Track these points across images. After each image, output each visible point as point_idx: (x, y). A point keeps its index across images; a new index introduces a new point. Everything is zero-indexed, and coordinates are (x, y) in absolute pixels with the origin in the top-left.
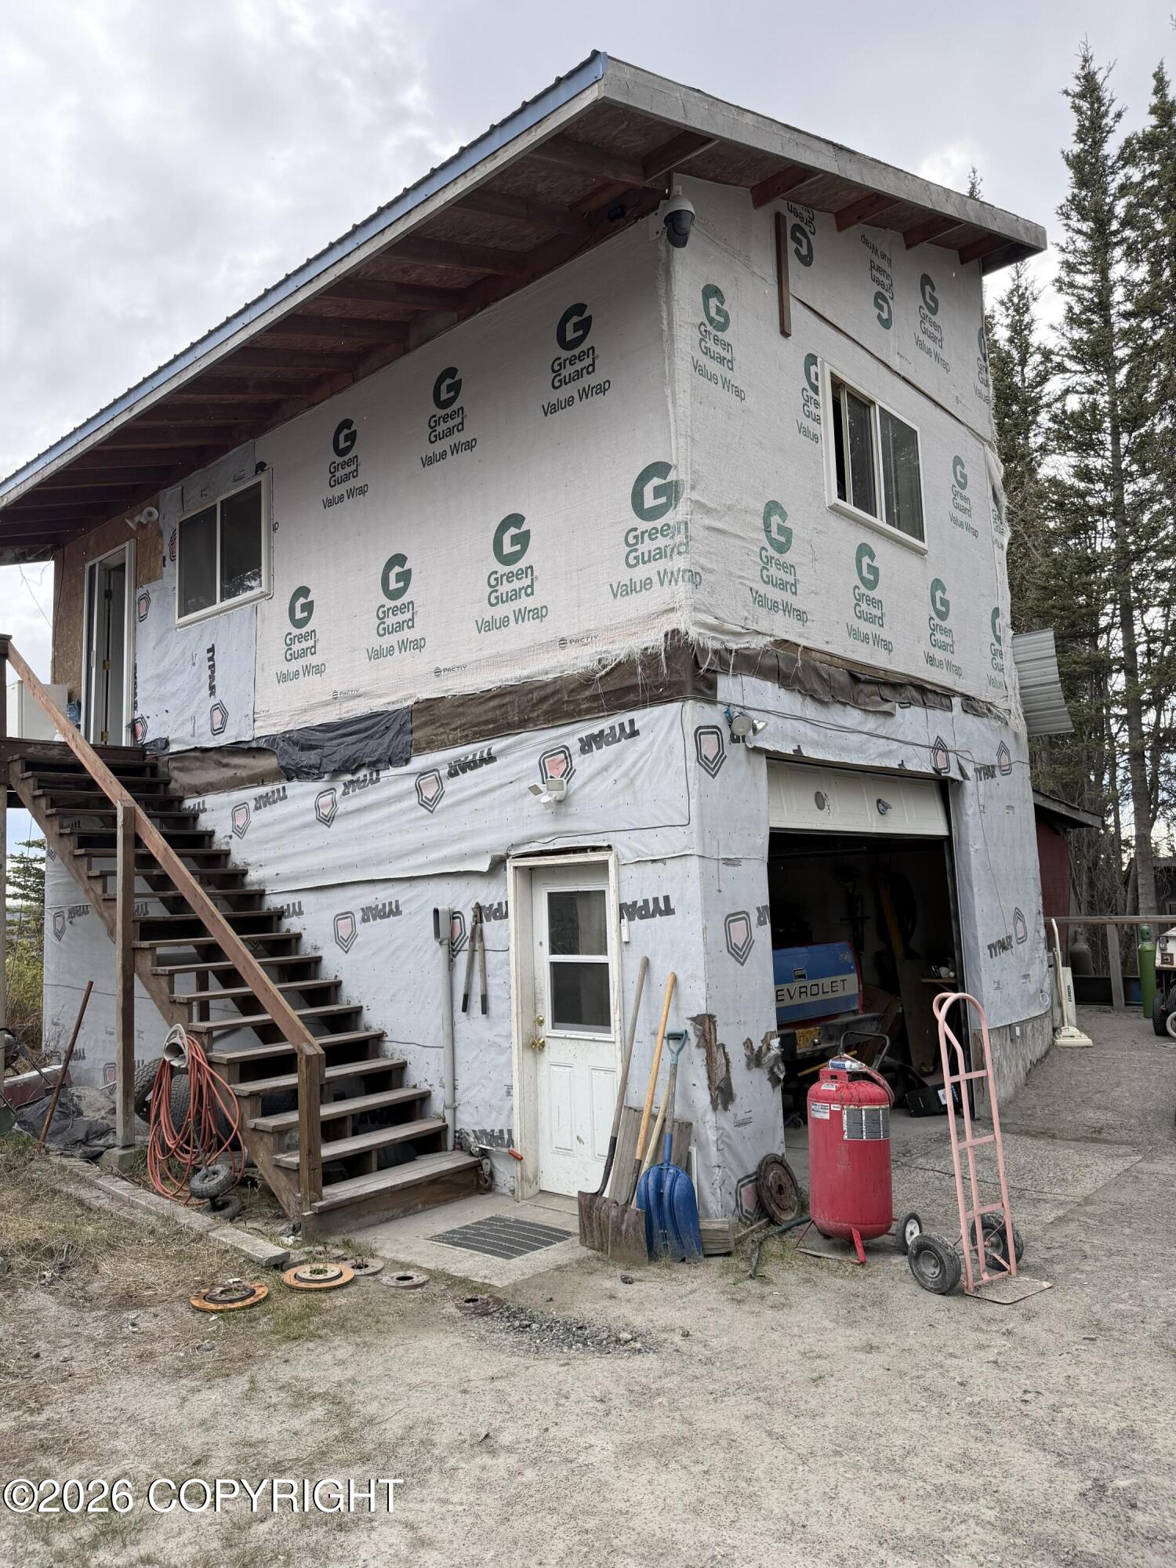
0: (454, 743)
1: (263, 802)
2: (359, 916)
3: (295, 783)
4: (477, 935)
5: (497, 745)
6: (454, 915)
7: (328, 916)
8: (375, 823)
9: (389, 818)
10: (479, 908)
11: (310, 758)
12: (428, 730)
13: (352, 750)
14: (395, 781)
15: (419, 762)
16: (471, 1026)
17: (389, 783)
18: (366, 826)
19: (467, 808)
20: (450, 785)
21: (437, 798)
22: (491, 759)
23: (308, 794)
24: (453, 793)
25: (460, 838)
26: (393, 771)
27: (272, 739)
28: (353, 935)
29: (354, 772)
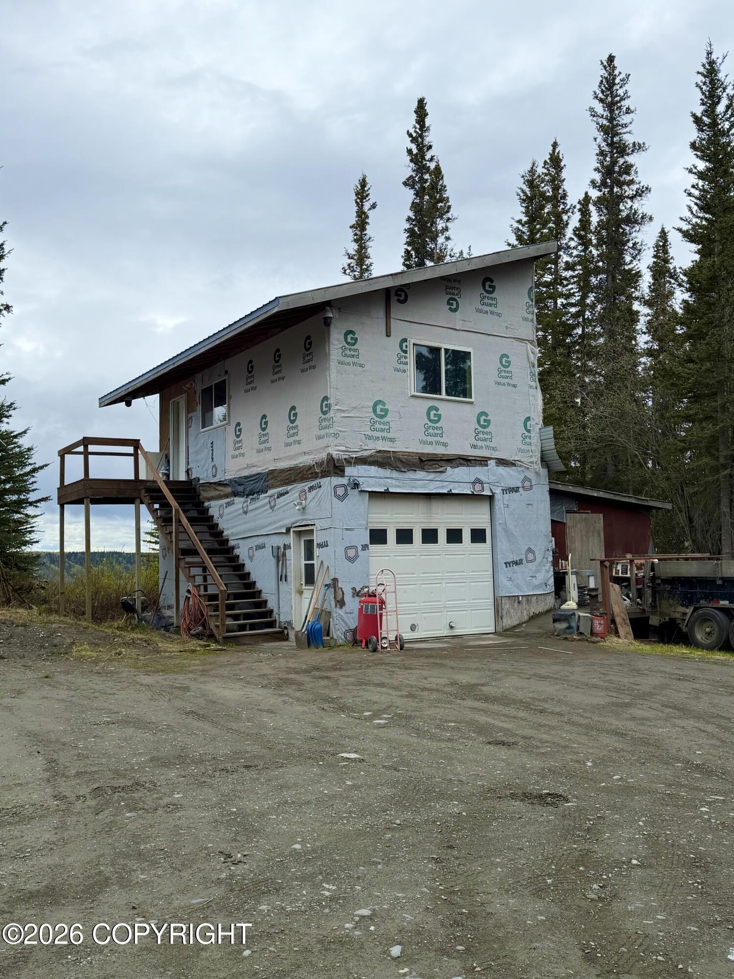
0: (278, 486)
1: (228, 504)
2: (255, 548)
3: (237, 498)
4: (284, 555)
5: (289, 488)
6: (278, 548)
7: (246, 549)
8: (259, 514)
9: (262, 512)
10: (285, 545)
11: (241, 488)
12: (272, 481)
13: (252, 486)
14: (264, 499)
15: (270, 492)
16: (283, 586)
17: (262, 500)
18: (256, 515)
19: (281, 510)
20: (278, 501)
21: (274, 506)
22: (287, 493)
23: (240, 502)
24: (279, 504)
25: (280, 520)
26: (263, 495)
27: (231, 481)
28: (253, 555)
29: (253, 495)
